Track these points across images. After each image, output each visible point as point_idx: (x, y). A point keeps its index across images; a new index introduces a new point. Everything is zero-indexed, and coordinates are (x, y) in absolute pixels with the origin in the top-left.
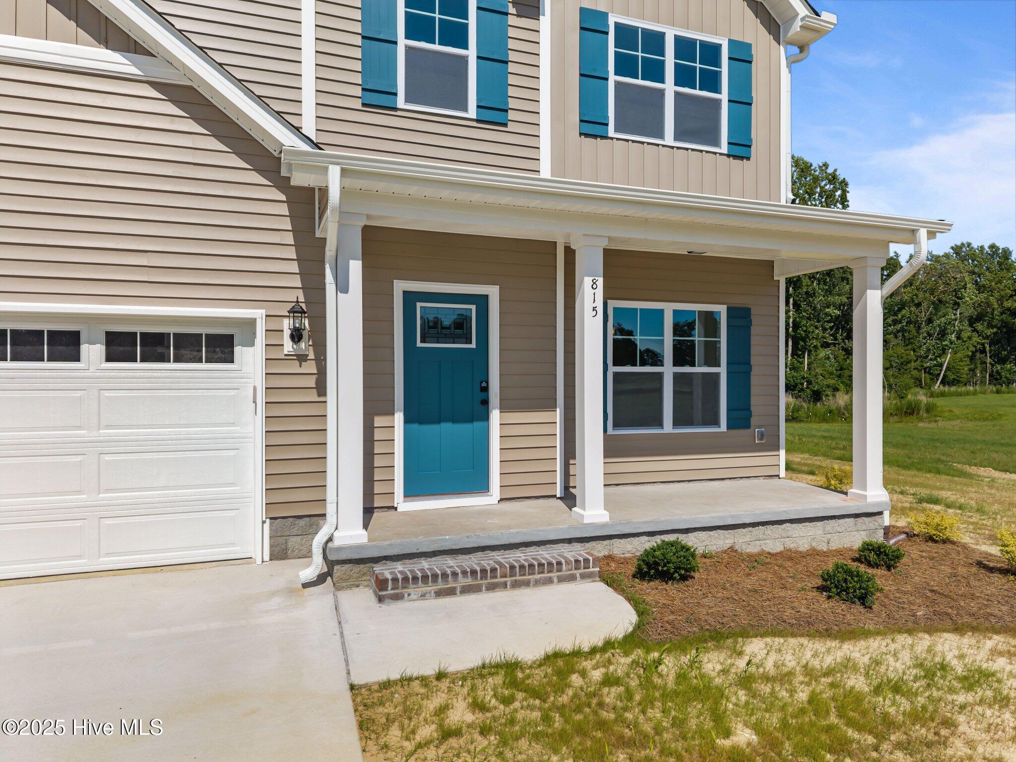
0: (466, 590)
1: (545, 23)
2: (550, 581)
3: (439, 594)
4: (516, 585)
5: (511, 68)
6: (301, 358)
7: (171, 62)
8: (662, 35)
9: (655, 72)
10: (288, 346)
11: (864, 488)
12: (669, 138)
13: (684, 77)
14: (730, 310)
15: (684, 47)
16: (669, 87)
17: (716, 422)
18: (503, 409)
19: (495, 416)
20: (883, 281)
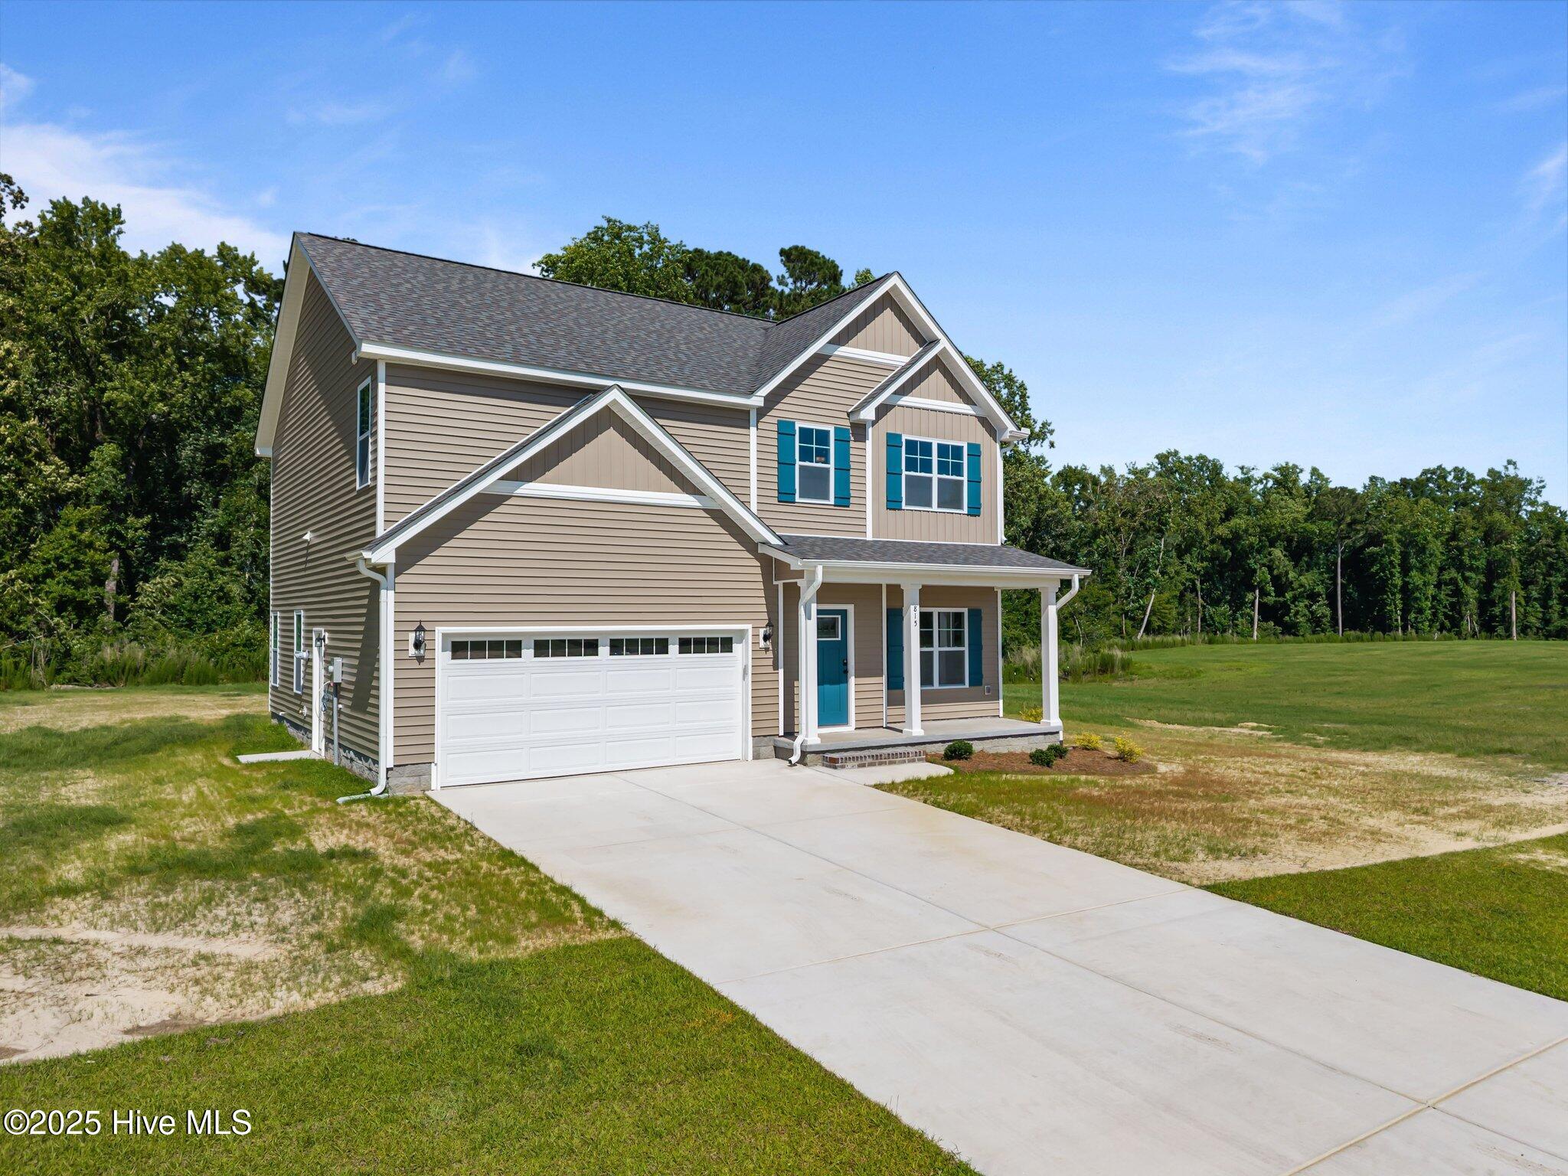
0: (871, 765)
1: (869, 443)
2: (904, 762)
3: (860, 766)
4: (891, 763)
5: (852, 472)
6: (767, 650)
7: (714, 498)
8: (930, 445)
9: (927, 467)
10: (762, 644)
11: (1049, 718)
12: (935, 507)
13: (943, 467)
14: (970, 611)
15: (943, 450)
16: (935, 475)
17: (963, 682)
18: (856, 677)
19: (852, 680)
20: (1058, 598)
